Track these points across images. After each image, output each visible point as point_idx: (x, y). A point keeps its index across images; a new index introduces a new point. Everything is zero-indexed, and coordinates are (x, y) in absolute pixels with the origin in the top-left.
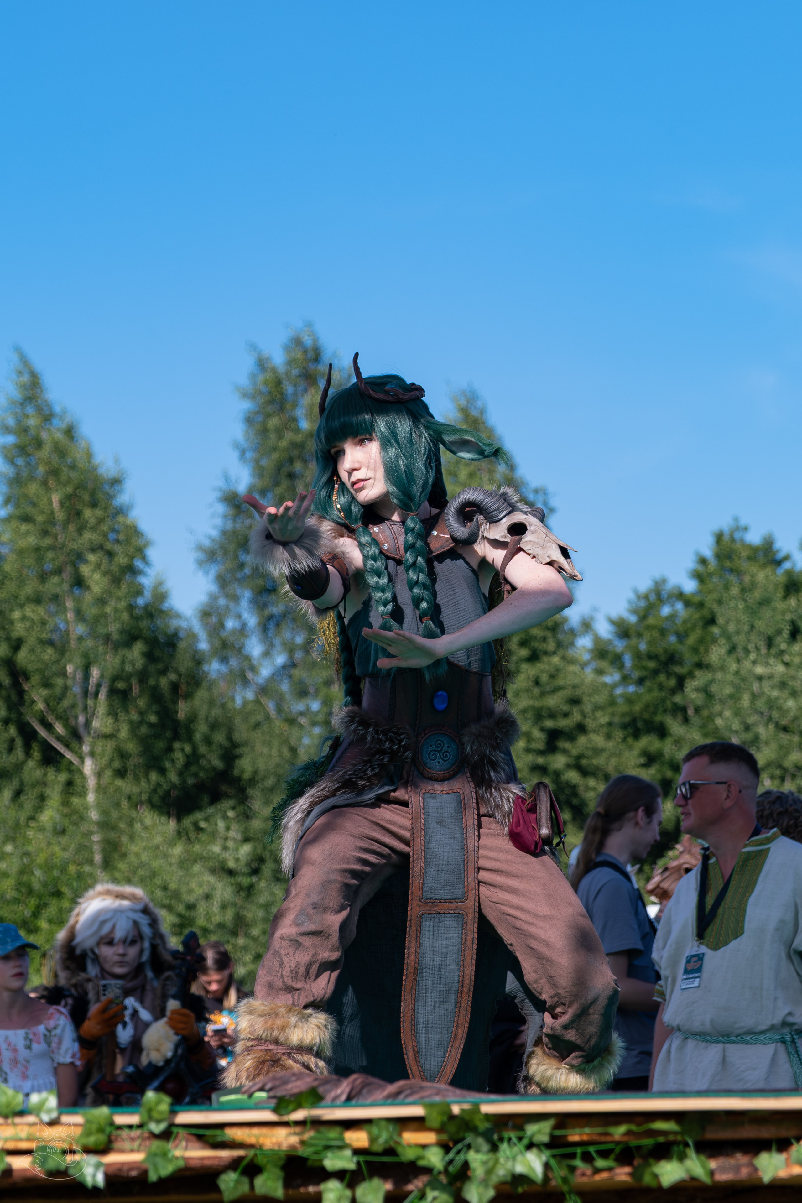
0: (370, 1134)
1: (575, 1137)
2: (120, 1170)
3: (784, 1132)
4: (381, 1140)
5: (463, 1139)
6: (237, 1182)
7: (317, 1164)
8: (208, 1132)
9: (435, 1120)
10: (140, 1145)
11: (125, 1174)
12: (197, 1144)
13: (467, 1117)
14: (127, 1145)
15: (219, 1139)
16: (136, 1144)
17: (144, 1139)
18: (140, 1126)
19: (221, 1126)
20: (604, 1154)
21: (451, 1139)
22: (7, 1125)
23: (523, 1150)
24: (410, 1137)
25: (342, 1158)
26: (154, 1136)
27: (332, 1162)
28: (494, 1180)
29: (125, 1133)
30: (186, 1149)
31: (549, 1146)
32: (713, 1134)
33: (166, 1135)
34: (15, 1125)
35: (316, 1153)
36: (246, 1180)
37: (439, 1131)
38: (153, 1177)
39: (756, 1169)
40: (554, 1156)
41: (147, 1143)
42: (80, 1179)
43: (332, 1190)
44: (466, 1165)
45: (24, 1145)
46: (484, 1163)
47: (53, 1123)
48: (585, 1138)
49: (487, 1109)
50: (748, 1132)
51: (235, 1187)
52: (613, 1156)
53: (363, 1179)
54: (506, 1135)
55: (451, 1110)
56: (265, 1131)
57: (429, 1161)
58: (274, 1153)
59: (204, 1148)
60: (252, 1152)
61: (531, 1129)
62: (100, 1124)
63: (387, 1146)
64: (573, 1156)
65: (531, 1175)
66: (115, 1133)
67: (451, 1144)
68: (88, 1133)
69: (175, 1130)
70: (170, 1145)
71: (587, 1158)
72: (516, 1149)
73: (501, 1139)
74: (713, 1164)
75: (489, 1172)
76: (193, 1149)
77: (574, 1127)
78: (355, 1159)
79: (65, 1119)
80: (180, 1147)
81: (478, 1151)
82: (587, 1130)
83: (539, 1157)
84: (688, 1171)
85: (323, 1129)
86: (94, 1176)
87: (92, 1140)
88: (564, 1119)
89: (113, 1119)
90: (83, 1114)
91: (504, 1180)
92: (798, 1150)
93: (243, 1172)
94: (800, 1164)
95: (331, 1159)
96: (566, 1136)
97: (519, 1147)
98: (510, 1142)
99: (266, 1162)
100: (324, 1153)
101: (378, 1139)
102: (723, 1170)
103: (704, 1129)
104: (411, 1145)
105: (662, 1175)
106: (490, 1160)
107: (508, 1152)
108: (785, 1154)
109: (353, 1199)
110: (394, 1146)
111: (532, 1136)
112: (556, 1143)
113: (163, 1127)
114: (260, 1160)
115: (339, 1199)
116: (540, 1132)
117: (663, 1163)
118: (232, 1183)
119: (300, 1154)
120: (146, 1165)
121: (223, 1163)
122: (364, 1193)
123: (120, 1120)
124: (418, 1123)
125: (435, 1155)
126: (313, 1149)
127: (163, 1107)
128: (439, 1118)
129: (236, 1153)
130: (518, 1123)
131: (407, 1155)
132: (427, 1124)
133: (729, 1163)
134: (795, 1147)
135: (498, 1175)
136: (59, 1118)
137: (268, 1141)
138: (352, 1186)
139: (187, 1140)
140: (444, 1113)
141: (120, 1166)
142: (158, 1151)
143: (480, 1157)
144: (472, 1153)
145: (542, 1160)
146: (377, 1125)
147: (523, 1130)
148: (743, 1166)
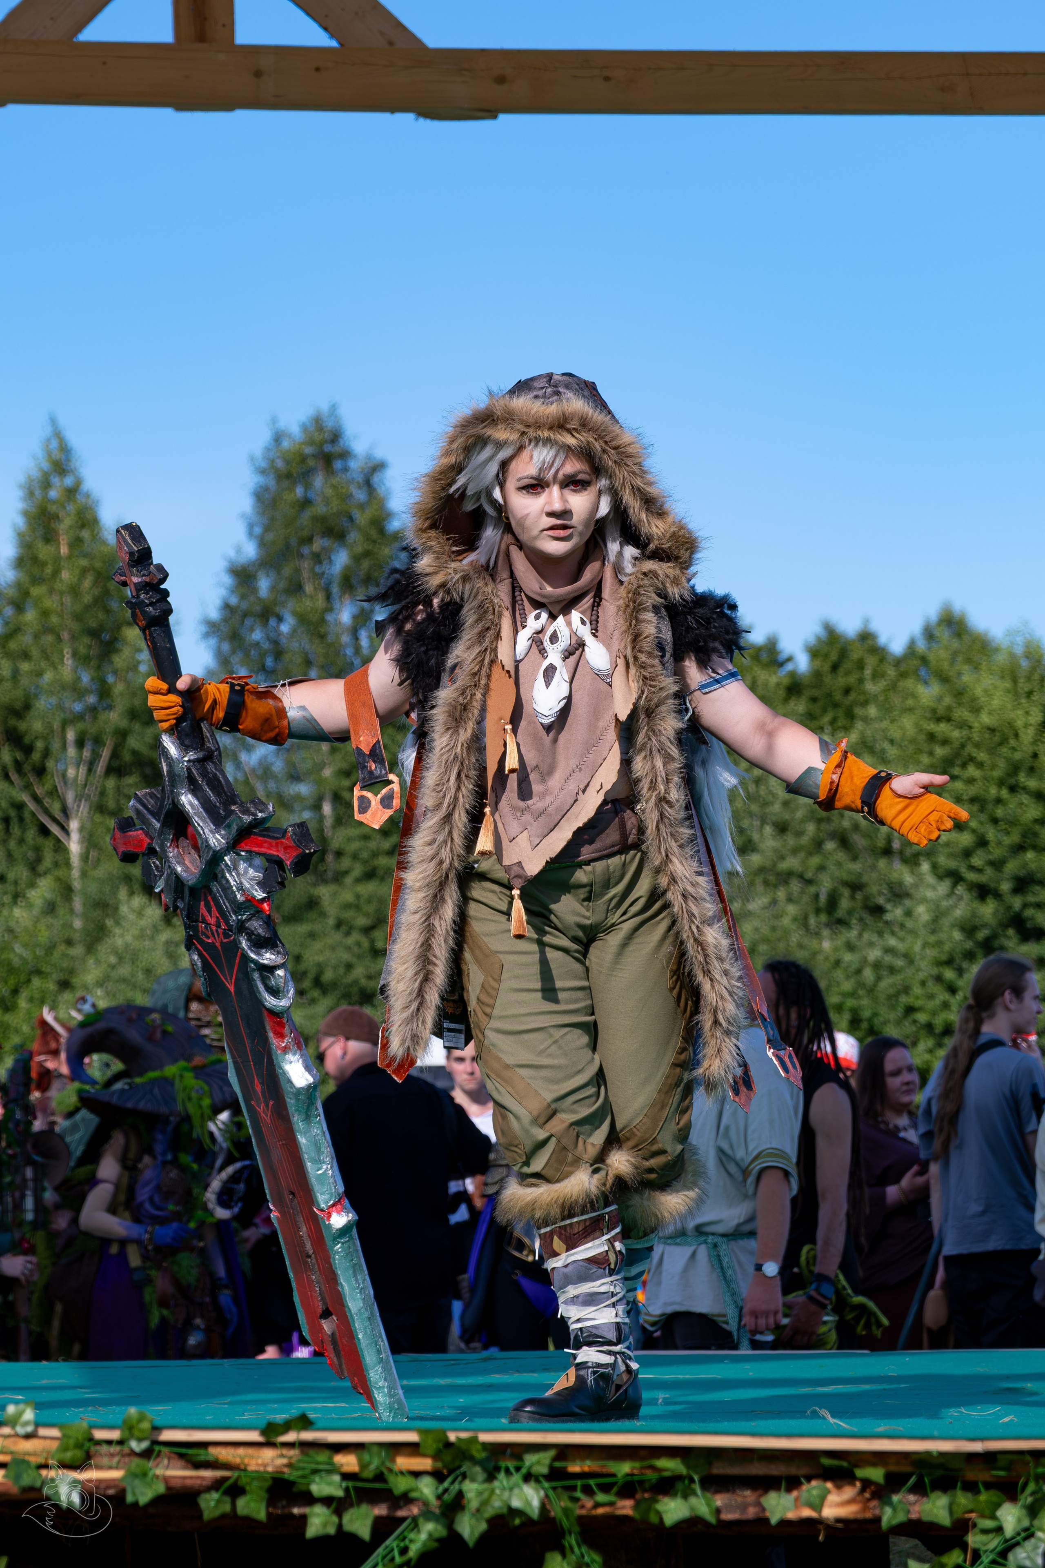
0: (359, 1459)
1: (575, 1468)
2: (98, 1487)
3: (793, 1471)
4: (373, 1467)
5: (460, 1467)
7: (303, 1488)
8: (190, 1451)
9: (431, 1446)
10: (119, 1462)
11: (102, 1491)
12: (180, 1463)
13: (463, 1446)
14: (105, 1461)
15: (202, 1458)
16: (116, 1459)
17: (123, 1456)
18: (121, 1442)
19: (205, 1445)
20: (605, 1488)
21: (445, 1466)
23: (520, 1482)
24: (403, 1462)
25: (330, 1484)
26: (133, 1453)
27: (319, 1488)
28: (489, 1512)
29: (105, 1448)
30: (167, 1467)
31: (548, 1478)
32: (718, 1469)
33: (147, 1454)
35: (304, 1477)
36: (228, 1500)
37: (436, 1457)
38: (131, 1499)
39: (764, 1509)
40: (554, 1489)
41: (127, 1459)
43: (318, 1515)
44: (460, 1495)
46: (479, 1493)
47: (28, 1436)
48: (586, 1469)
49: (484, 1437)
50: (757, 1469)
51: (216, 1507)
52: (615, 1489)
53: (351, 1505)
54: (503, 1464)
55: (447, 1437)
56: (250, 1451)
57: (422, 1493)
58: (259, 1476)
59: (185, 1468)
60: (236, 1474)
61: (530, 1459)
62: (77, 1439)
63: (378, 1471)
64: (573, 1488)
65: (528, 1511)
66: (93, 1449)
67: (445, 1472)
68: (64, 1449)
69: (157, 1448)
70: (151, 1464)
71: (588, 1491)
72: (513, 1480)
74: (719, 1501)
75: (485, 1503)
76: (174, 1468)
77: (574, 1460)
78: (344, 1484)
79: (42, 1432)
80: (161, 1466)
81: (473, 1480)
82: (588, 1463)
83: (537, 1490)
84: (692, 1509)
85: (312, 1452)
87: (68, 1456)
88: (564, 1451)
89: (91, 1434)
90: (61, 1427)
91: (499, 1512)
92: (808, 1491)
93: (227, 1492)
94: (811, 1506)
95: (318, 1484)
96: (566, 1468)
97: (517, 1478)
98: (508, 1471)
99: (249, 1484)
100: (312, 1477)
101: (369, 1464)
102: (729, 1508)
103: (710, 1464)
104: (402, 1473)
105: (666, 1512)
106: (485, 1490)
107: (505, 1483)
108: (795, 1493)
109: (340, 1526)
110: (386, 1472)
111: (531, 1467)
112: (555, 1475)
113: (145, 1445)
114: (244, 1481)
115: (325, 1525)
116: (539, 1463)
117: (666, 1500)
118: (213, 1504)
119: (286, 1476)
120: (123, 1484)
121: (205, 1483)
122: (351, 1521)
123: (99, 1435)
124: (412, 1449)
125: (427, 1485)
126: (300, 1473)
127: (146, 1425)
128: (434, 1446)
129: (219, 1474)
130: (518, 1451)
131: (401, 1485)
132: (422, 1450)
133: (736, 1501)
134: (805, 1487)
135: (493, 1507)
136: (36, 1431)
137: (253, 1462)
138: (339, 1513)
139: (169, 1459)
140: (440, 1440)
141: (97, 1483)
142: (137, 1471)
143: (476, 1486)
144: (468, 1482)
145: (538, 1494)
146: (369, 1450)
147: (522, 1460)
148: (751, 1505)
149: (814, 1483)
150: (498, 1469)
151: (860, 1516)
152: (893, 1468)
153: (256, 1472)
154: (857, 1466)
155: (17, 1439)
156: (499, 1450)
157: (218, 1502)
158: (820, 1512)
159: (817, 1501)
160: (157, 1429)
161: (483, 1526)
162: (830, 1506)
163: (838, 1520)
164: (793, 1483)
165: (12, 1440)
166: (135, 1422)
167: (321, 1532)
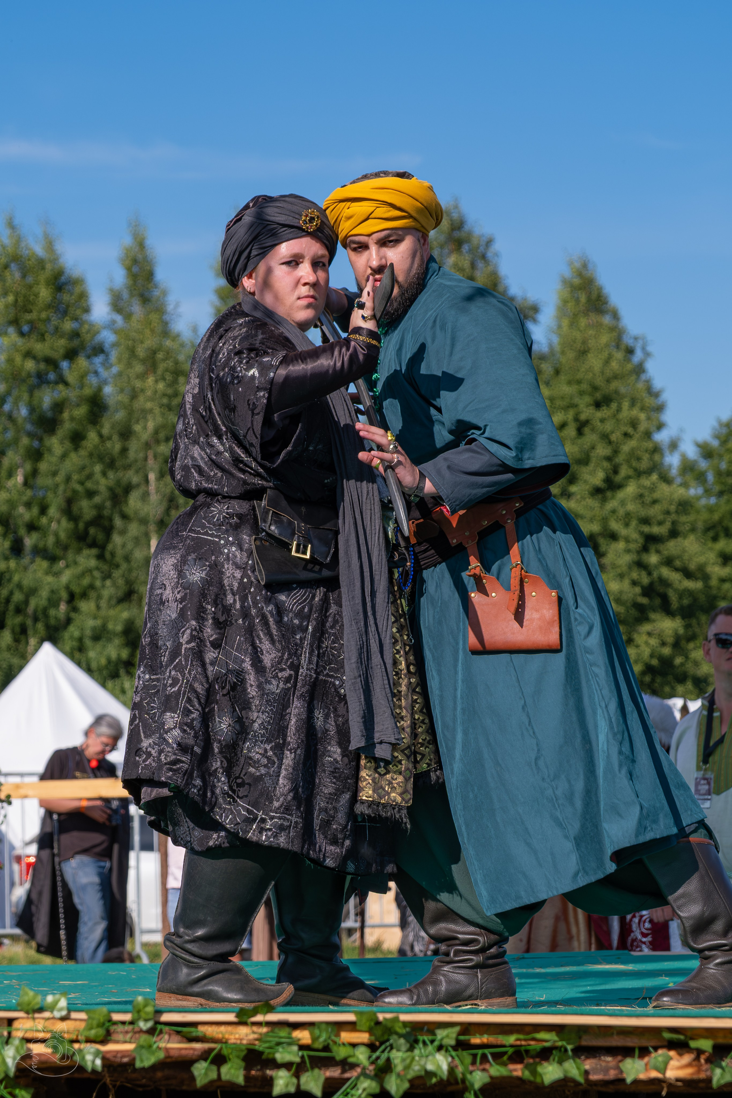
0: (311, 1034)
1: (476, 1040)
2: (116, 1056)
3: (644, 1043)
4: (322, 1039)
5: (388, 1040)
6: (207, 1069)
7: (271, 1056)
8: (184, 1029)
9: (365, 1024)
10: (131, 1038)
11: (118, 1060)
12: (177, 1038)
13: (389, 1025)
14: (121, 1037)
15: (194, 1034)
16: (129, 1035)
17: (134, 1033)
18: (132, 1023)
19: (194, 1024)
21: (376, 1040)
22: (28, 1018)
23: (433, 1052)
24: (346, 1036)
25: (289, 1053)
26: (141, 1031)
27: (282, 1056)
28: (411, 1075)
29: (120, 1028)
30: (168, 1042)
31: (455, 1048)
32: (588, 1041)
33: (151, 1032)
34: (34, 1019)
35: (270, 1048)
36: (214, 1068)
37: (370, 1031)
38: (138, 1064)
39: (621, 1072)
40: (459, 1056)
41: (137, 1035)
42: (83, 1064)
43: (281, 1077)
44: (389, 1061)
45: (41, 1035)
46: (403, 1060)
47: (63, 1019)
48: (484, 1041)
49: (404, 1017)
50: (616, 1041)
51: (206, 1074)
52: (506, 1056)
53: (307, 1071)
54: (421, 1038)
55: (377, 1018)
56: (230, 1028)
57: (358, 1058)
58: (236, 1047)
59: (180, 1042)
60: (218, 1046)
61: (441, 1034)
62: (99, 1020)
63: (326, 1043)
65: (439, 1073)
66: (112, 1028)
67: (377, 1043)
68: (90, 1028)
69: (159, 1027)
70: (155, 1039)
72: (428, 1050)
74: (588, 1065)
75: (407, 1068)
76: (173, 1042)
77: (474, 1034)
78: (300, 1053)
79: (74, 1015)
80: (162, 1040)
81: (398, 1050)
82: (486, 1036)
83: (445, 1057)
85: (276, 1029)
86: (93, 1062)
87: (93, 1033)
88: (467, 1028)
89: (111, 1017)
90: (87, 1012)
91: (419, 1074)
92: (655, 1058)
93: (213, 1060)
94: (657, 1069)
95: (281, 1053)
96: (469, 1040)
97: (430, 1048)
98: (424, 1043)
99: (231, 1053)
100: (276, 1048)
101: (319, 1037)
102: (595, 1071)
103: (580, 1038)
104: (344, 1044)
106: (408, 1057)
107: (423, 1051)
108: (646, 1059)
109: (298, 1086)
110: (331, 1043)
111: (442, 1039)
112: (461, 1045)
113: (150, 1024)
114: (225, 1052)
115: (287, 1085)
116: (447, 1037)
117: (545, 1064)
118: (203, 1071)
119: (257, 1047)
120: (135, 1054)
121: (196, 1053)
122: (307, 1081)
123: (116, 1017)
124: (351, 1026)
125: (362, 1054)
126: (267, 1045)
127: (150, 1009)
128: (368, 1024)
129: (207, 1046)
130: (431, 1028)
131: (341, 1052)
132: (358, 1028)
133: (601, 1065)
134: (653, 1055)
135: (414, 1070)
136: (68, 1014)
137: (232, 1037)
138: (297, 1075)
139: (170, 1035)
140: (371, 1020)
141: (115, 1054)
142: (145, 1044)
143: (400, 1054)
144: (394, 1051)
145: (447, 1060)
146: (319, 1028)
147: (434, 1034)
148: (612, 1068)
149: (660, 1052)
150: (416, 1041)
151: (695, 1077)
152: (721, 1041)
153: (234, 1044)
154: (692, 1039)
155: (55, 1021)
156: (418, 1027)
157: (207, 1067)
158: (664, 1074)
159: (662, 1066)
160: (158, 1012)
161: (406, 1085)
162: (672, 1069)
163: (678, 1080)
164: (644, 1052)
165: (51, 1021)
166: (141, 1007)
167: (284, 1091)
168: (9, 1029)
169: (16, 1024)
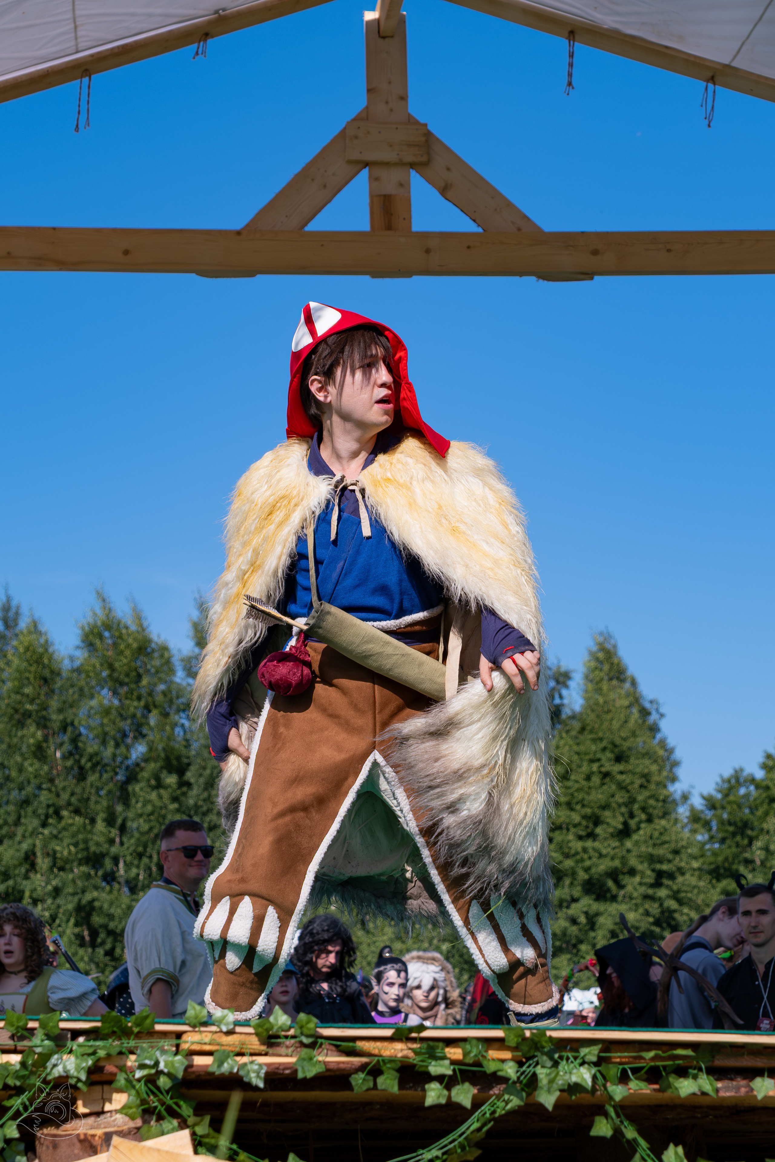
0: (463, 1049)
1: (616, 1058)
2: (278, 1068)
3: (773, 1063)
4: (472, 1055)
5: (533, 1057)
7: (423, 1070)
8: (344, 1044)
9: (511, 1042)
10: (293, 1051)
11: (281, 1071)
12: (335, 1052)
13: (536, 1039)
14: (283, 1050)
15: (352, 1049)
16: (290, 1050)
17: (296, 1047)
18: (293, 1037)
19: (353, 1039)
21: (523, 1056)
22: (195, 1031)
23: (578, 1066)
24: (493, 1054)
25: (442, 1066)
26: (303, 1045)
27: (435, 1068)
29: (283, 1042)
30: (327, 1055)
31: (596, 1064)
32: (720, 1062)
33: (312, 1046)
34: (201, 1032)
35: (423, 1061)
36: (370, 1079)
37: (514, 1049)
38: (300, 1075)
39: (752, 1090)
40: (599, 1071)
41: (298, 1050)
43: (433, 1090)
44: (534, 1076)
45: (207, 1048)
46: (548, 1075)
47: (229, 1033)
48: (624, 1059)
49: (551, 1034)
50: (747, 1062)
51: (362, 1084)
53: (459, 1084)
54: (565, 1054)
55: (524, 1034)
56: (386, 1044)
57: (507, 1072)
58: (392, 1060)
59: (339, 1056)
60: (376, 1059)
61: (584, 1051)
63: (476, 1059)
65: (584, 1084)
67: (524, 1060)
69: (320, 1041)
70: (315, 1052)
72: (572, 1065)
73: (561, 1058)
74: (719, 1085)
75: (551, 1082)
76: (332, 1056)
77: (616, 1051)
78: (452, 1067)
79: (238, 1029)
80: (322, 1054)
81: (543, 1067)
83: (589, 1070)
84: (699, 1087)
88: (609, 1045)
90: (252, 1026)
91: (565, 1085)
93: (369, 1073)
95: (433, 1066)
97: (574, 1063)
98: (568, 1059)
99: (387, 1066)
100: (430, 1061)
101: (470, 1052)
102: (726, 1089)
103: (713, 1057)
104: (493, 1060)
105: (681, 1088)
106: (552, 1073)
107: (566, 1068)
109: (449, 1097)
110: (481, 1059)
111: (585, 1055)
112: (601, 1062)
113: (310, 1039)
114: (380, 1065)
115: (438, 1097)
116: (591, 1053)
117: (681, 1080)
118: (361, 1081)
119: (410, 1061)
120: (297, 1066)
121: (354, 1066)
122: (457, 1094)
124: (499, 1043)
125: (510, 1068)
126: (420, 1059)
127: (311, 1024)
128: (516, 1040)
129: (364, 1060)
130: (576, 1044)
131: (491, 1067)
132: (507, 1044)
133: (730, 1085)
135: (557, 1084)
136: (234, 1028)
137: (387, 1051)
138: (448, 1088)
139: (327, 1050)
140: (519, 1036)
141: (277, 1066)
142: (306, 1057)
143: (545, 1071)
144: (539, 1067)
145: (590, 1073)
146: (470, 1043)
147: (577, 1051)
148: (743, 1087)
153: (389, 1058)
155: (222, 1034)
156: (563, 1044)
157: (364, 1080)
165: (219, 1034)
166: (304, 1024)
167: (436, 1102)
168: (178, 1041)
169: (185, 1037)
